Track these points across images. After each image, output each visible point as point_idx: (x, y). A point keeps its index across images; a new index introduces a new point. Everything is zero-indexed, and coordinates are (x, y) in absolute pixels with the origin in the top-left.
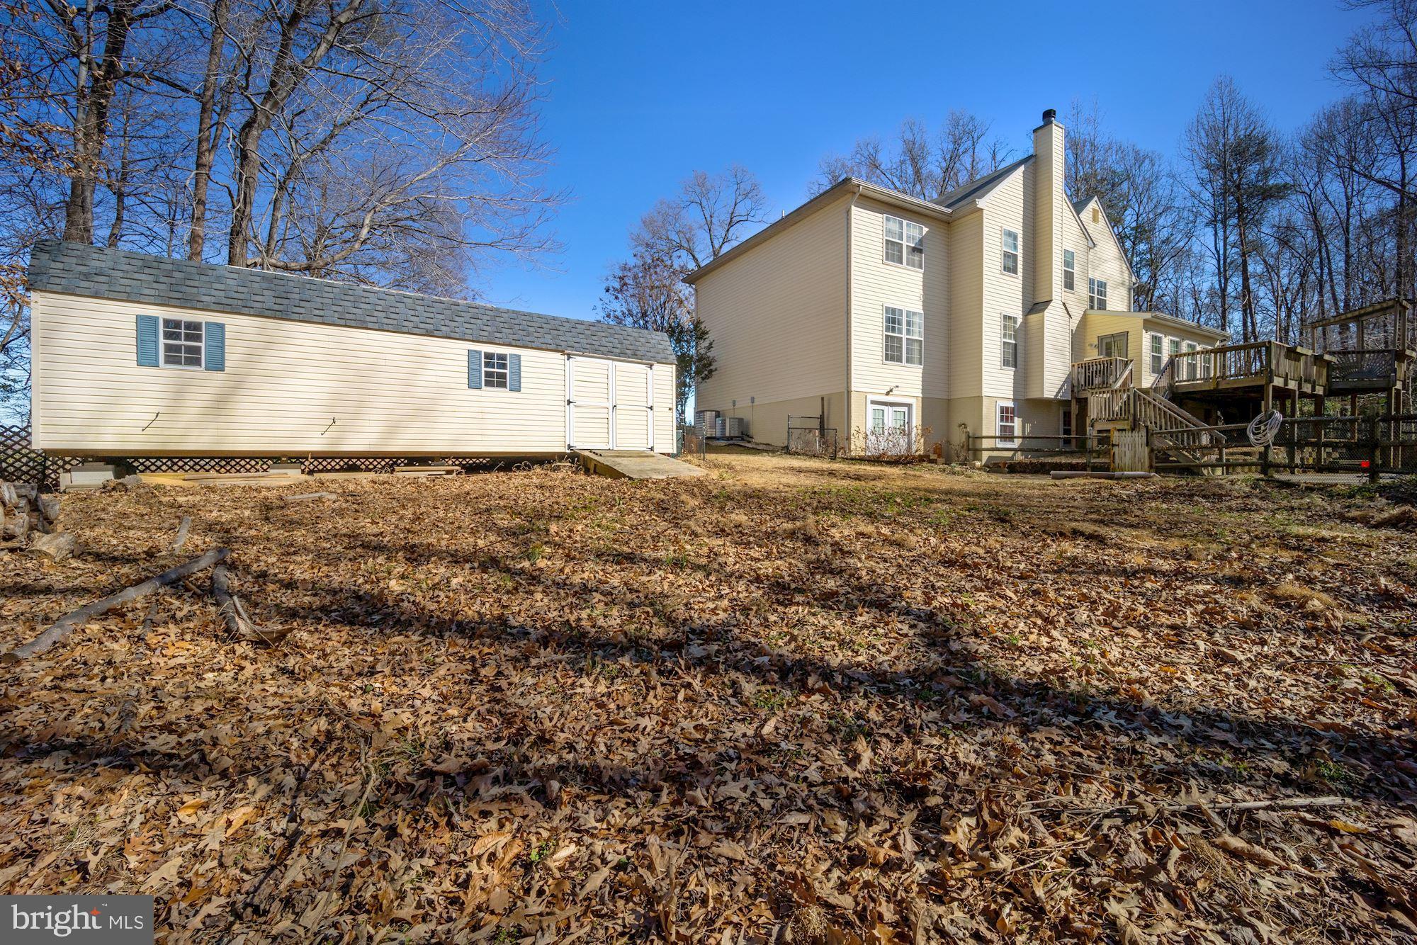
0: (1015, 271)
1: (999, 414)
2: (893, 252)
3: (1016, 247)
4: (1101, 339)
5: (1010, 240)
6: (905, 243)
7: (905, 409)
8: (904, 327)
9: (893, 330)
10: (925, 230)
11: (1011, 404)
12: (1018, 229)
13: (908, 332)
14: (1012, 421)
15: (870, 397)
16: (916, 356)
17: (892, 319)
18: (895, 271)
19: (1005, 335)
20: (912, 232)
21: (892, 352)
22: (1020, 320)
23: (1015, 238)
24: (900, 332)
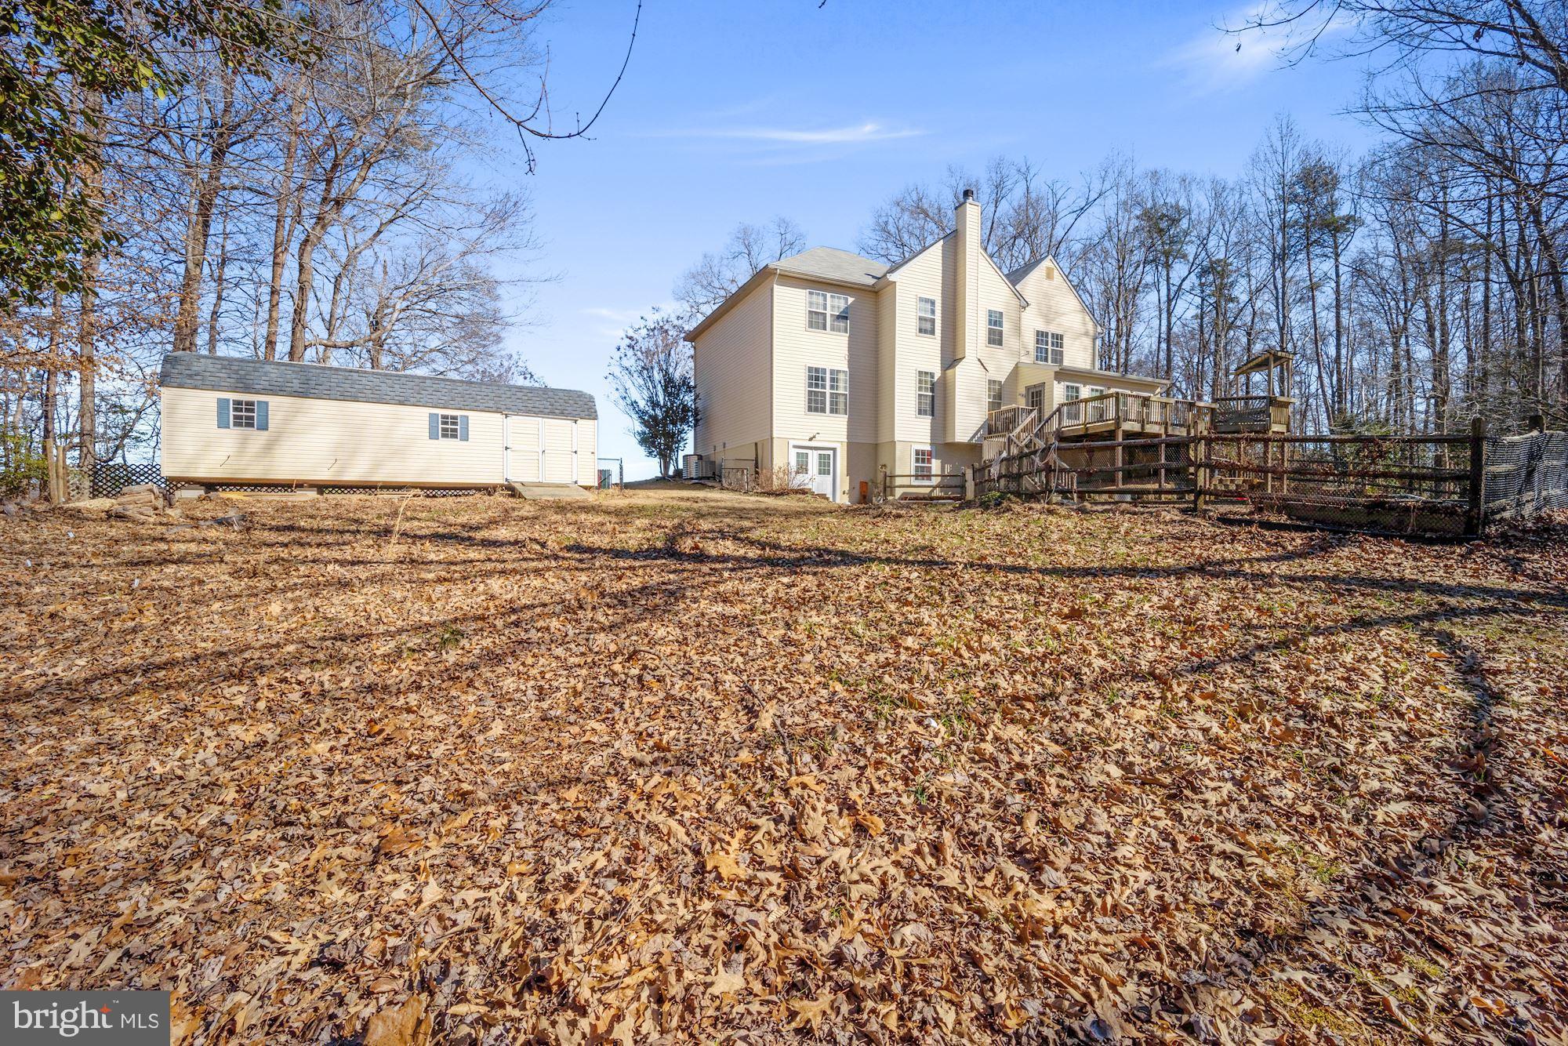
0: (932, 332)
1: (913, 457)
2: (816, 321)
3: (933, 312)
4: (1028, 389)
5: (929, 306)
6: (828, 312)
7: (831, 453)
8: (828, 383)
9: (817, 386)
10: (851, 300)
11: (928, 448)
12: (937, 296)
13: (832, 387)
14: (929, 461)
15: (792, 443)
16: (841, 406)
17: (816, 377)
18: (818, 335)
19: (920, 389)
20: (835, 303)
21: (815, 404)
22: (938, 375)
23: (933, 303)
24: (824, 387)
